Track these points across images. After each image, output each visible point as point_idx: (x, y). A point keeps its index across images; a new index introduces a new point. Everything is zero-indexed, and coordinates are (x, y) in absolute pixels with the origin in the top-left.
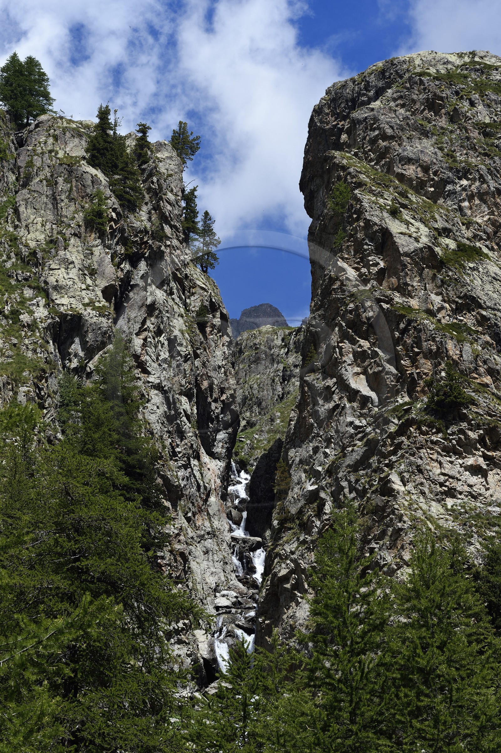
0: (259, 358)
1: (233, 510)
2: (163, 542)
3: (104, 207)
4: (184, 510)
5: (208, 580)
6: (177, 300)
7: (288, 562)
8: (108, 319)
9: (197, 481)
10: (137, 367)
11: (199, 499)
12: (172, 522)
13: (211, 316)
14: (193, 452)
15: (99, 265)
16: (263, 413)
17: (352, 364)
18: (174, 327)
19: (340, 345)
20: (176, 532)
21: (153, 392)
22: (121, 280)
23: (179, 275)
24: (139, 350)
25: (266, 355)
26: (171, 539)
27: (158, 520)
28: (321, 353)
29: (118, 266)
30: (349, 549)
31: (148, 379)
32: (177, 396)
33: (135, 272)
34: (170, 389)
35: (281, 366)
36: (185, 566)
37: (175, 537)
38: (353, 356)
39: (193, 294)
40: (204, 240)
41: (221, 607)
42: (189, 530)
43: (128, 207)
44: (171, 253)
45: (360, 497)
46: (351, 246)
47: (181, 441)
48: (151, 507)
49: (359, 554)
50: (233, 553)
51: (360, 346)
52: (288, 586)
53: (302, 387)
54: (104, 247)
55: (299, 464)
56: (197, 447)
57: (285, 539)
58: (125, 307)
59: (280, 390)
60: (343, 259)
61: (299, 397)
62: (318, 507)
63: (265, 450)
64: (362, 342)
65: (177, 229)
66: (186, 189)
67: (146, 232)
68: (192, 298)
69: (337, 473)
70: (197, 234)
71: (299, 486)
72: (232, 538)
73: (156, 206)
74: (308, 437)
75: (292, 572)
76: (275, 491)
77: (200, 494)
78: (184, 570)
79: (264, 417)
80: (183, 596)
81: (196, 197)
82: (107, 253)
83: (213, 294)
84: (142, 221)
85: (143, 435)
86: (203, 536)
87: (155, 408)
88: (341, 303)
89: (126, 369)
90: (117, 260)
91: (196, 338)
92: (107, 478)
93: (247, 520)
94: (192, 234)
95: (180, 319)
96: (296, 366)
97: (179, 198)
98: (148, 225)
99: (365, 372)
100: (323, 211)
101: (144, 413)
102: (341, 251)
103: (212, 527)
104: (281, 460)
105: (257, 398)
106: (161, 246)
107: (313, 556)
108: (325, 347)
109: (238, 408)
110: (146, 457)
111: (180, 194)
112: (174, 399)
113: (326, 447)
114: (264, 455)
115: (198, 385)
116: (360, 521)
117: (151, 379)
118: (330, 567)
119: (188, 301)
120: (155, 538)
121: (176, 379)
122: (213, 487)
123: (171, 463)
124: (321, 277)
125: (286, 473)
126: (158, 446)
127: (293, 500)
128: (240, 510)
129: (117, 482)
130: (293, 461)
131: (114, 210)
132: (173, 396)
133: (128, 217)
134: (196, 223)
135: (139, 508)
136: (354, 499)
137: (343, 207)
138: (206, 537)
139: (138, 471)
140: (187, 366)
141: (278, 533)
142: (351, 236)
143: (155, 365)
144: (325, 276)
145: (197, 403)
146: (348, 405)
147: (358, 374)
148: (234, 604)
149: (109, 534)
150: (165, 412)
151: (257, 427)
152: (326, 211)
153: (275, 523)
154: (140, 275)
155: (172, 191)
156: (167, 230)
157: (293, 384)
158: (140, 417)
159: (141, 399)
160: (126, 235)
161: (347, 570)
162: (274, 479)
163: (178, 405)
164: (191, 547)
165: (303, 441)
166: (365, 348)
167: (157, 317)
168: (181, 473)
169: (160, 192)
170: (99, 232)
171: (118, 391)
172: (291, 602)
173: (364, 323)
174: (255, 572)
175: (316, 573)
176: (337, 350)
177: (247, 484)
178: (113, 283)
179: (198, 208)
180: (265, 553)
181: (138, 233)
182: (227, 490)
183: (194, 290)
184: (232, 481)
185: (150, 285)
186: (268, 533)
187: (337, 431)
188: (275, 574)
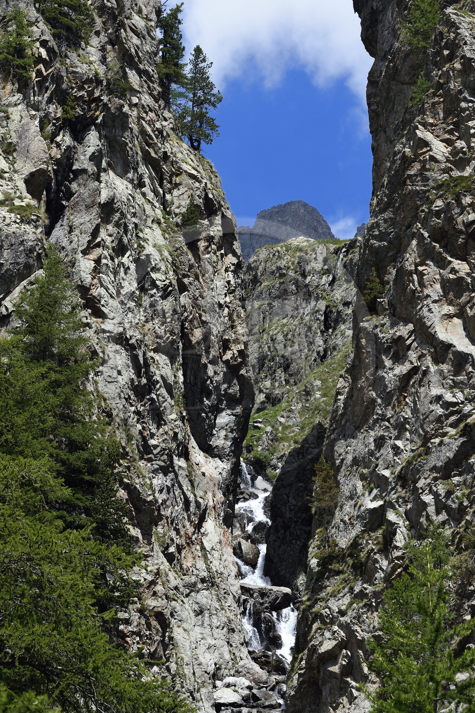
0: (285, 290)
1: (243, 542)
2: (129, 596)
3: (26, 38)
4: (163, 542)
5: (202, 659)
6: (151, 196)
7: (336, 628)
8: (36, 227)
9: (184, 493)
10: (85, 306)
11: (187, 524)
12: (143, 563)
13: (206, 222)
14: (178, 446)
15: (20, 137)
16: (292, 381)
17: (440, 300)
18: (146, 240)
19: (420, 268)
20: (150, 578)
21: (112, 348)
22: (58, 162)
23: (153, 155)
24: (88, 279)
25: (297, 287)
26: (141, 590)
27: (119, 559)
28: (388, 283)
29: (51, 139)
30: (435, 607)
31: (103, 326)
32: (152, 354)
33: (80, 149)
34: (140, 342)
35: (322, 305)
36: (163, 636)
37: (148, 588)
38: (443, 287)
39: (177, 186)
40: (195, 95)
41: (224, 705)
42: (172, 575)
43: (67, 39)
44: (139, 118)
45: (454, 520)
46: (439, 103)
47: (158, 428)
48: (108, 537)
49: (453, 615)
50: (243, 613)
51: (454, 271)
52: (335, 669)
53: (356, 338)
54: (28, 106)
55: (352, 466)
56: (184, 437)
57: (329, 590)
58: (64, 207)
59: (321, 343)
60: (425, 125)
61: (352, 356)
62: (384, 537)
63: (296, 442)
64: (457, 264)
65: (149, 77)
66: (163, 9)
67: (99, 82)
68: (176, 192)
69: (416, 481)
70: (183, 85)
71: (353, 502)
72: (242, 588)
73: (113, 37)
74: (367, 420)
75: (341, 645)
76: (313, 510)
77: (189, 516)
78: (163, 641)
79: (295, 388)
80: (161, 686)
81: (180, 23)
82: (33, 117)
83: (209, 186)
84: (91, 63)
85: (94, 418)
86: (194, 585)
87: (115, 374)
88: (421, 199)
89: (67, 310)
90: (50, 128)
91: (183, 258)
92: (35, 490)
93: (267, 557)
94: (174, 86)
95: (155, 226)
96: (347, 304)
97: (153, 24)
98: (101, 70)
99: (461, 314)
100: (392, 45)
101: (96, 382)
102: (422, 111)
103: (209, 569)
104: (322, 459)
105: (283, 356)
106: (122, 106)
107: (376, 618)
108: (394, 272)
109: (251, 374)
110: (100, 455)
111: (153, 16)
112: (145, 360)
113: (397, 438)
114: (295, 450)
115: (185, 336)
116: (454, 560)
117: (109, 326)
118: (403, 637)
119: (168, 197)
120: (114, 588)
121: (149, 325)
122: (211, 503)
123: (142, 464)
124: (388, 155)
125: (331, 481)
126: (120, 436)
127: (342, 525)
128: (255, 542)
129: (52, 496)
130: (343, 460)
131: (44, 43)
132: (144, 354)
133: (66, 56)
134: (181, 67)
135: (89, 539)
136: (444, 523)
137: (426, 38)
138: (200, 586)
139: (87, 478)
140: (167, 305)
141: (317, 580)
142: (440, 86)
143: (114, 303)
144: (395, 154)
145: (184, 366)
146: (433, 369)
147: (449, 317)
148: (246, 699)
149: (38, 584)
150: (132, 380)
151: (284, 405)
152: (397, 45)
153: (313, 562)
154: (89, 154)
155: (140, 12)
156: (133, 78)
157: (343, 334)
158: (90, 387)
159: (91, 359)
160: (64, 86)
161: (433, 644)
162: (311, 491)
163: (152, 369)
164: (174, 603)
165: (358, 428)
166: (462, 274)
167: (117, 225)
168: (158, 481)
169: (120, 14)
170: (19, 81)
171: (53, 345)
172: (341, 696)
173: (461, 232)
174: (279, 646)
175: (382, 647)
176: (415, 277)
177: (266, 499)
178: (44, 166)
179: (184, 43)
180: (296, 613)
181: (84, 83)
182: (233, 509)
183: (178, 180)
184: (242, 493)
185: (105, 170)
186: (301, 580)
187: (415, 411)
188: (314, 649)
